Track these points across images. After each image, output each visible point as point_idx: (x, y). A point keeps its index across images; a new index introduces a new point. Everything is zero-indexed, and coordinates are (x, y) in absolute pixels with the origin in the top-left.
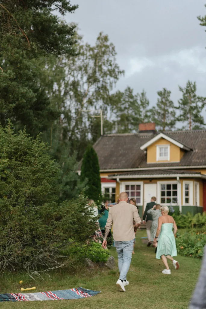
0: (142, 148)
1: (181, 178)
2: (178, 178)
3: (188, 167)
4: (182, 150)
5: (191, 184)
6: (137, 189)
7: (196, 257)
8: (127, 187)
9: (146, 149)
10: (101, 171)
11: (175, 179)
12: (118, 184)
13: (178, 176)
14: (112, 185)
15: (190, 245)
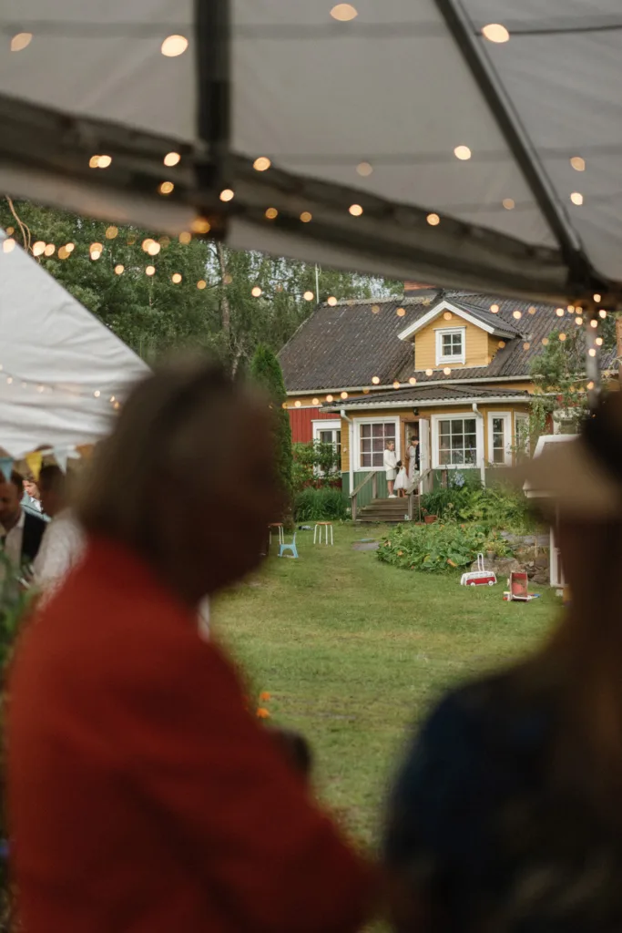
0: (403, 336)
1: (480, 406)
2: (474, 406)
3: (506, 379)
4: (492, 338)
5: (508, 419)
6: (387, 434)
7: (419, 569)
8: (365, 428)
9: (412, 339)
10: (289, 393)
11: (468, 407)
12: (345, 424)
13: (474, 401)
14: (334, 425)
15: (415, 549)
